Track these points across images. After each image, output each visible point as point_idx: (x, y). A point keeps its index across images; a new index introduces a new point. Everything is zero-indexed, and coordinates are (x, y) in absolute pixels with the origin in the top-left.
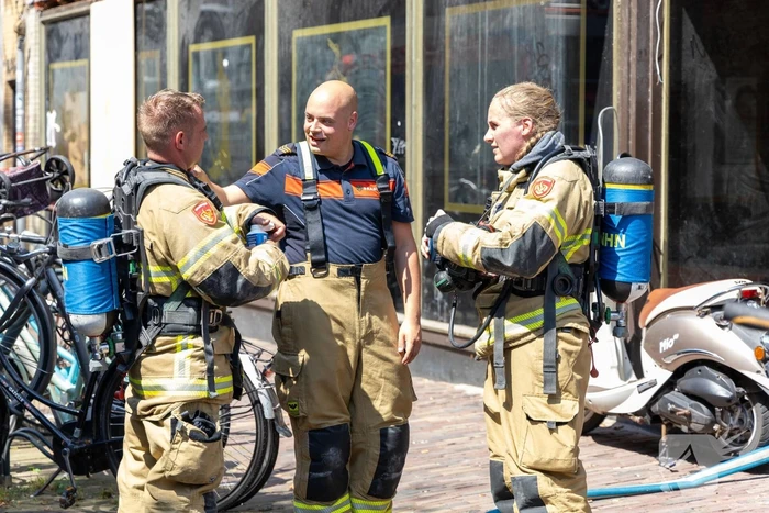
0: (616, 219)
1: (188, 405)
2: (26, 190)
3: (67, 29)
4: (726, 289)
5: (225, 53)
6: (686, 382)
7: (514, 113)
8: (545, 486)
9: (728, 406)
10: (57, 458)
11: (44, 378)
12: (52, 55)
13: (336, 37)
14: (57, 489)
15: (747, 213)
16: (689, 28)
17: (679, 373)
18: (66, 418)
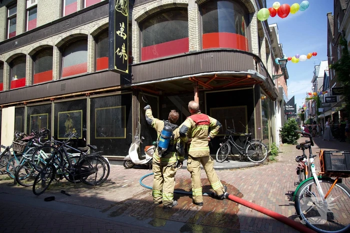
5: (40, 116)
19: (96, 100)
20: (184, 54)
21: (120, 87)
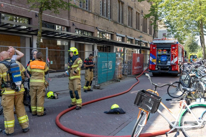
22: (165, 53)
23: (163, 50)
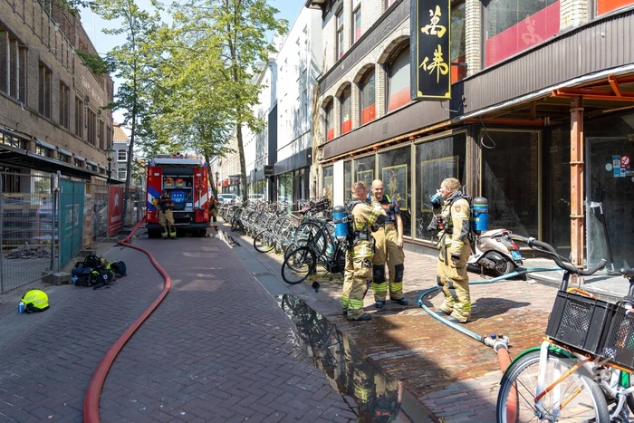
0: (476, 214)
1: (366, 258)
2: (320, 206)
3: (328, 169)
4: (499, 231)
5: (366, 173)
6: (488, 255)
7: (447, 187)
8: (455, 284)
9: (500, 262)
10: (328, 269)
11: (324, 250)
12: (324, 175)
13: (393, 169)
14: (328, 276)
15: (504, 212)
16: (487, 165)
17: (486, 253)
18: (329, 260)
19: (423, 146)
20: (553, 37)
21: (449, 123)
22: (181, 185)
23: (175, 179)
